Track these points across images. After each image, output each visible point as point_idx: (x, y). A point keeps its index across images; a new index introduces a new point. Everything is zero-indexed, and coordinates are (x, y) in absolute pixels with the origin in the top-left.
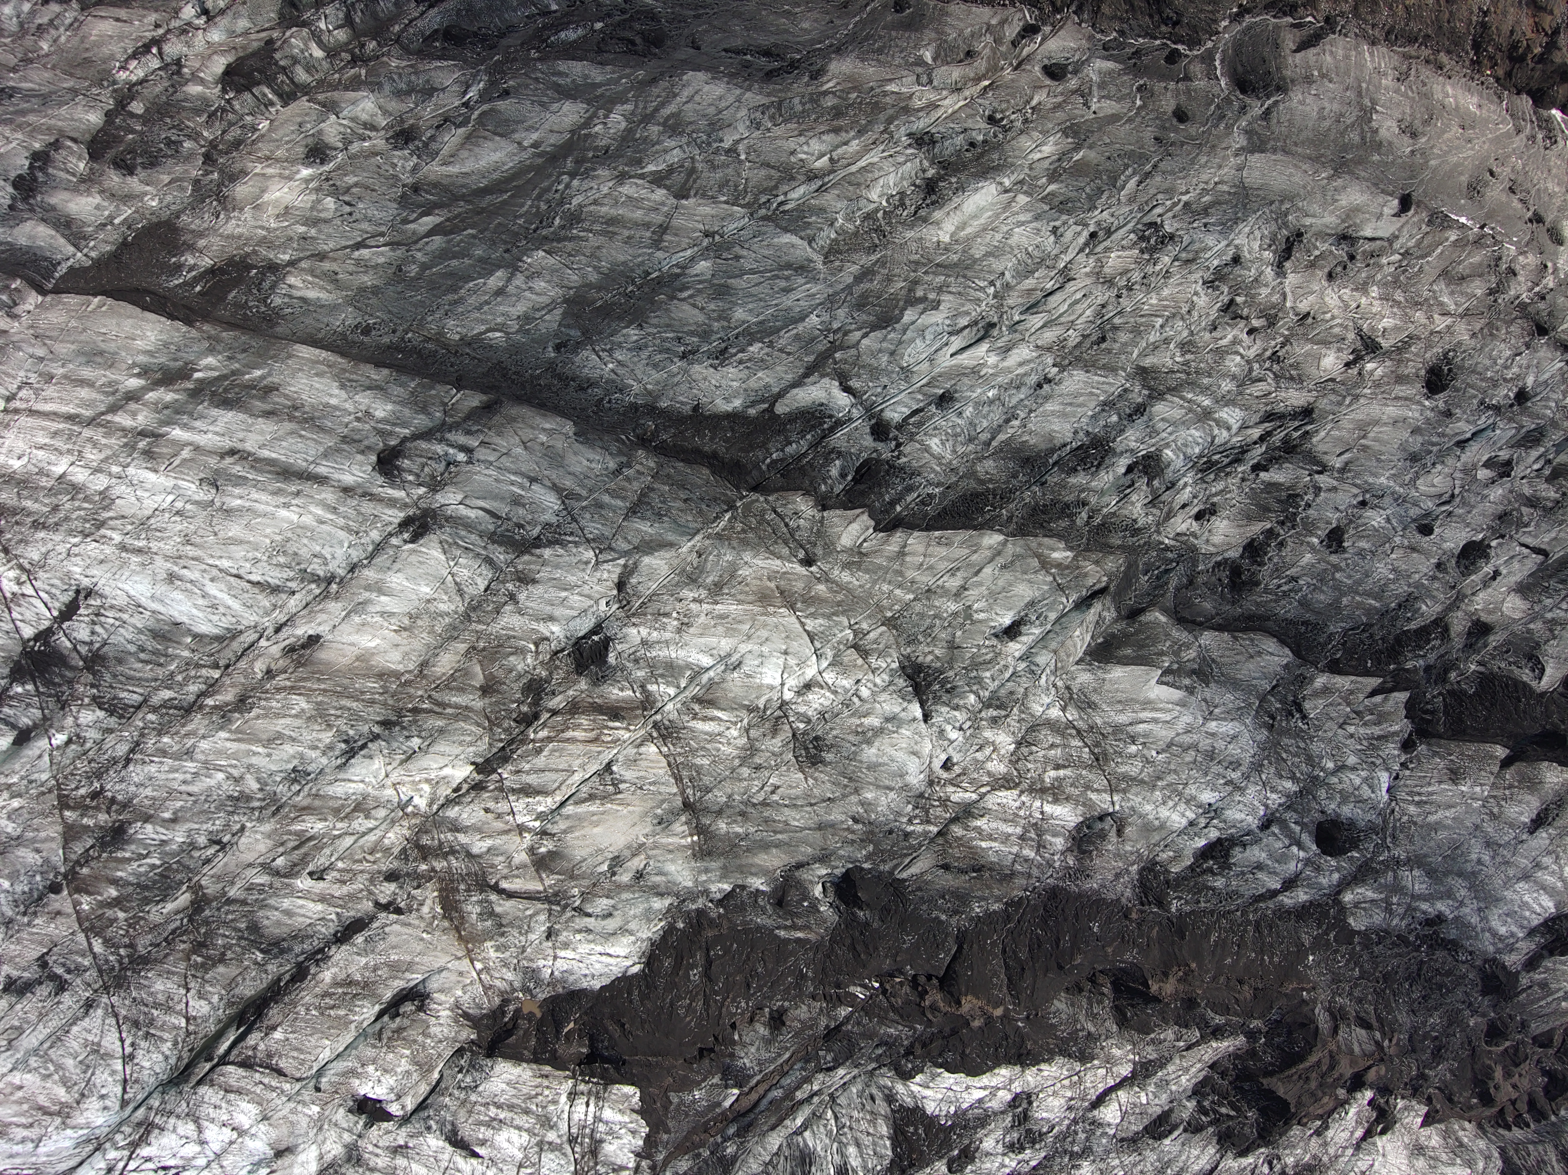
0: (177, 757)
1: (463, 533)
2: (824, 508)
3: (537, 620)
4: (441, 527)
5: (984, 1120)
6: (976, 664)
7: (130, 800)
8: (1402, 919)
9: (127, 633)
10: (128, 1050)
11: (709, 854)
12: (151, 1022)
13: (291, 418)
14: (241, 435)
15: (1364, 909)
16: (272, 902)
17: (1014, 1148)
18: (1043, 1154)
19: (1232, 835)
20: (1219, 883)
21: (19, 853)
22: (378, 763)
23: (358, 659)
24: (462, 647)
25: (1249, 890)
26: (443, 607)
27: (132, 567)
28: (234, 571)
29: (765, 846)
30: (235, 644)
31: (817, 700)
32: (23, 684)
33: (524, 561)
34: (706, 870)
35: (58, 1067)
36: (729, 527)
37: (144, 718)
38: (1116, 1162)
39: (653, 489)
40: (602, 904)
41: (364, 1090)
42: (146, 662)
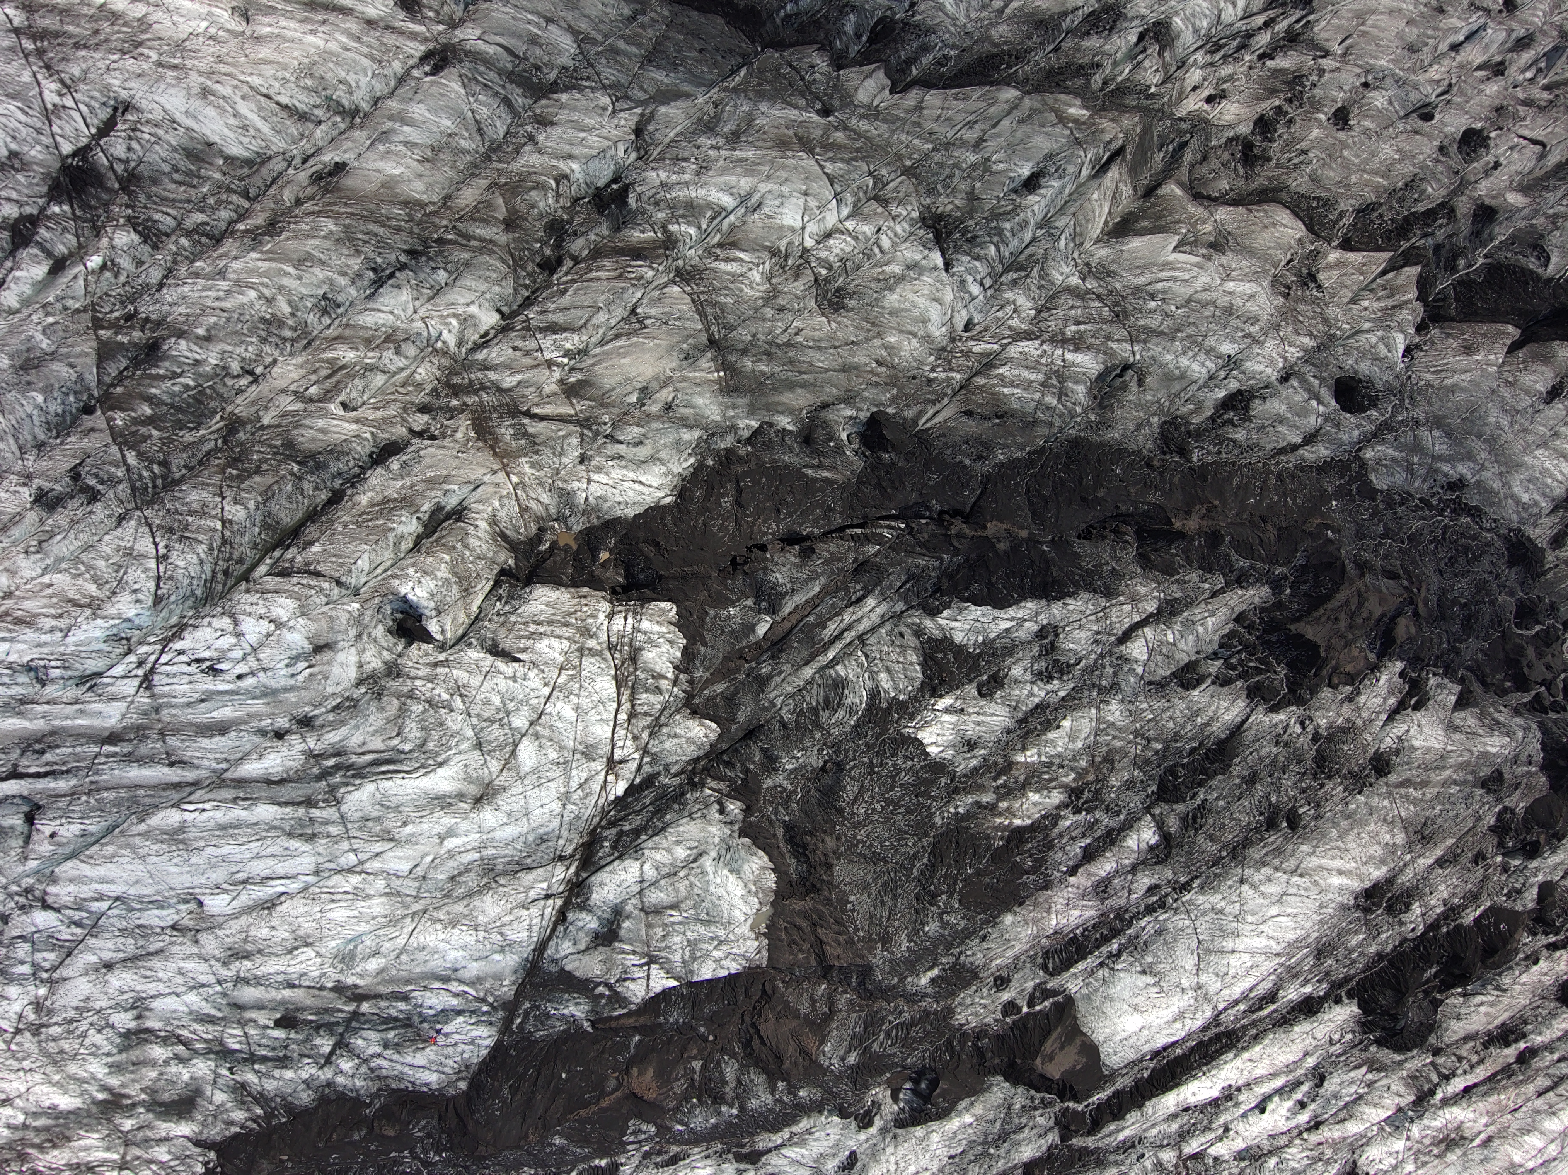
0: (210, 277)
1: (481, 68)
2: (840, 67)
3: (557, 158)
4: (461, 62)
5: (1011, 649)
6: (995, 215)
7: (164, 319)
8: (1424, 481)
9: (161, 151)
10: (162, 551)
11: (736, 390)
12: (186, 527)
15: (1385, 466)
16: (307, 422)
17: (1044, 676)
18: (1072, 685)
19: (1251, 386)
20: (1240, 435)
21: (54, 367)
22: (405, 295)
23: (383, 186)
24: (484, 183)
25: (1270, 444)
26: (465, 144)
27: (168, 81)
28: (264, 90)
29: (790, 386)
30: (264, 171)
31: (839, 246)
32: (60, 204)
33: (542, 107)
34: (734, 406)
35: (89, 567)
36: (746, 81)
37: (176, 242)
38: (1145, 705)
39: (668, 38)
40: (633, 432)
41: (404, 589)
42: (180, 183)
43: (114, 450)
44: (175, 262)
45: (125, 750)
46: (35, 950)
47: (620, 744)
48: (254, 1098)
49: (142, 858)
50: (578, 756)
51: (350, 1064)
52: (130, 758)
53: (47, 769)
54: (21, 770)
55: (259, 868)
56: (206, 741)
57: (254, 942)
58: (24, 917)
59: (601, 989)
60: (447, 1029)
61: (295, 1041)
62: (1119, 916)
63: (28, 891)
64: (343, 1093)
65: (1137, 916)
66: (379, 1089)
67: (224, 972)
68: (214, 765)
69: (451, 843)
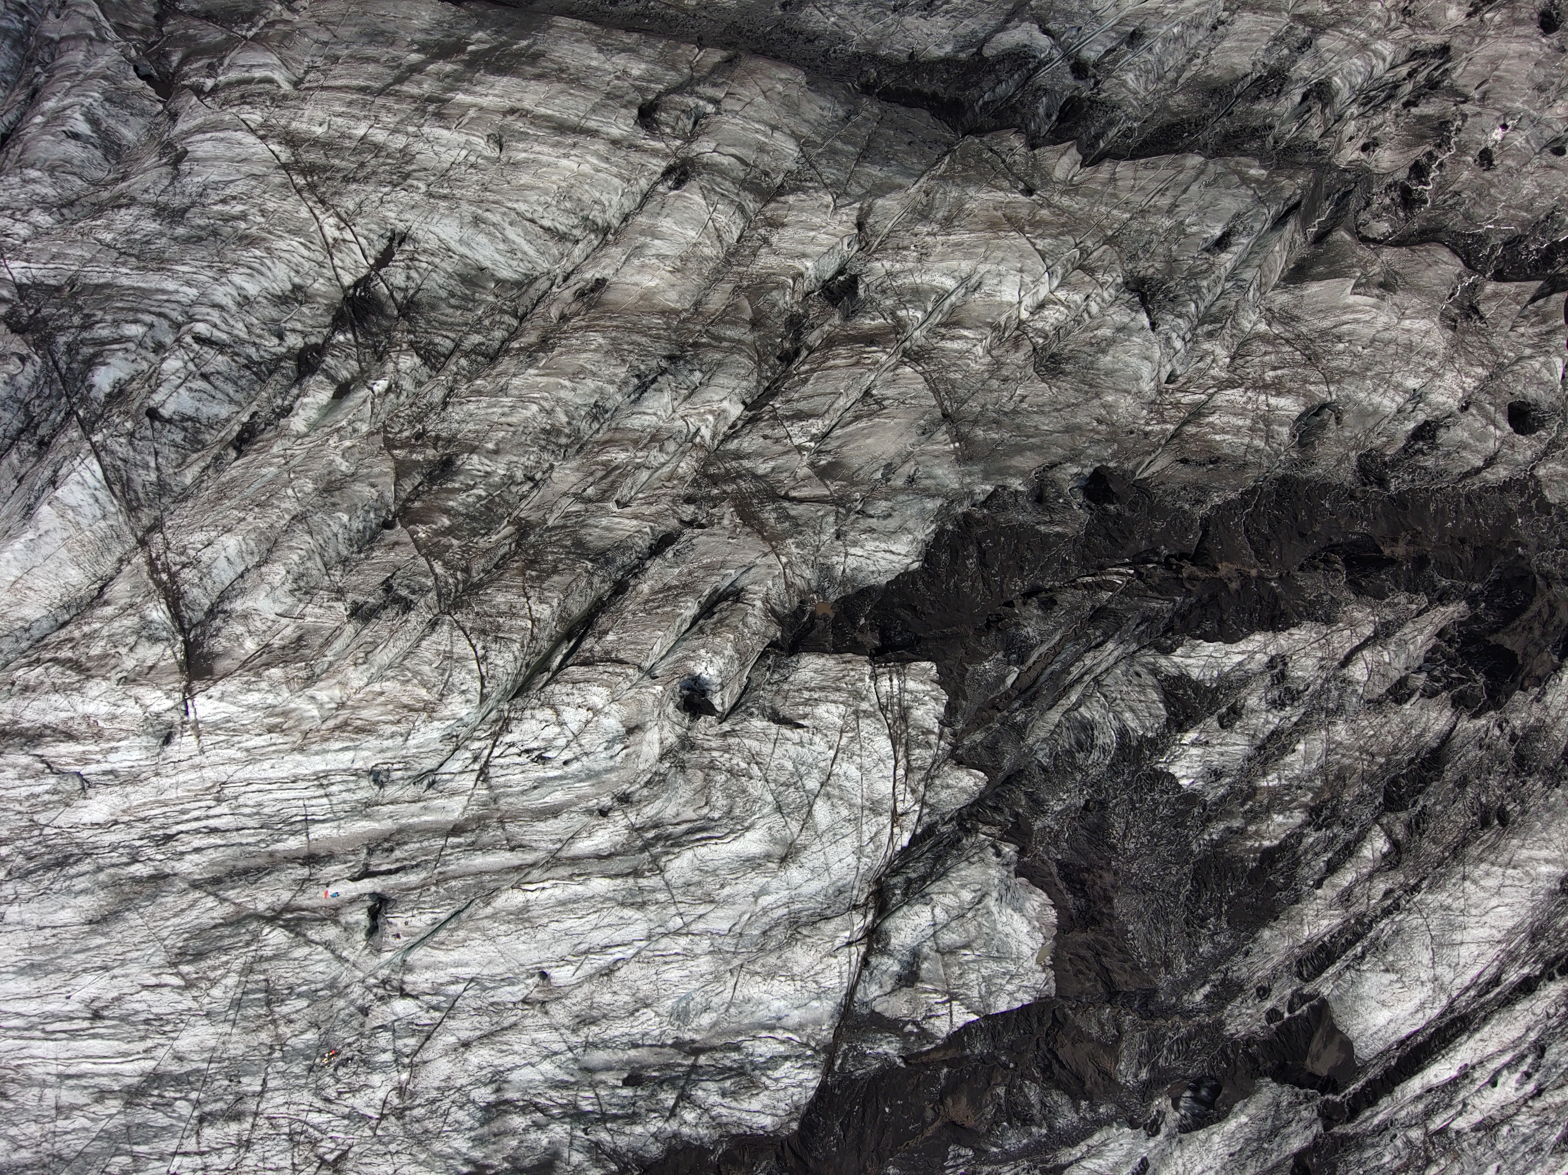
0: (492, 394)
1: (719, 179)
2: (1033, 147)
3: (792, 258)
4: (699, 174)
5: (1245, 681)
6: (1193, 274)
7: (454, 436)
9: (438, 278)
10: (481, 652)
11: (971, 458)
12: (499, 628)
13: (560, 80)
14: (518, 96)
16: (591, 521)
17: (1276, 705)
18: (1302, 711)
19: (1437, 417)
20: (1430, 463)
21: (356, 488)
22: (666, 397)
23: (642, 298)
24: (729, 287)
25: (1456, 469)
26: (707, 251)
27: (441, 211)
28: (529, 215)
29: (1019, 450)
30: (532, 291)
31: (1053, 316)
32: (344, 332)
33: (772, 209)
34: (970, 474)
35: (416, 674)
36: (951, 168)
37: (457, 363)
38: (1366, 723)
39: (880, 135)
40: (882, 506)
41: (699, 669)
42: (457, 308)
43: (422, 561)
44: (455, 381)
45: (469, 840)
46: (396, 1036)
47: (901, 797)
48: (608, 1155)
49: (492, 939)
50: (866, 812)
51: (693, 1115)
52: (474, 847)
53: (398, 865)
54: (372, 869)
55: (599, 938)
56: (542, 824)
57: (599, 1008)
58: (384, 1007)
59: (909, 1027)
60: (777, 1074)
61: (642, 1098)
62: (1359, 922)
63: (384, 982)
64: (688, 1142)
65: (1375, 920)
66: (721, 1136)
67: (574, 1039)
68: (551, 846)
69: (764, 901)
